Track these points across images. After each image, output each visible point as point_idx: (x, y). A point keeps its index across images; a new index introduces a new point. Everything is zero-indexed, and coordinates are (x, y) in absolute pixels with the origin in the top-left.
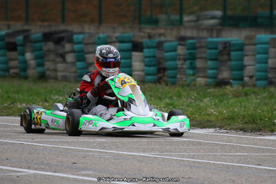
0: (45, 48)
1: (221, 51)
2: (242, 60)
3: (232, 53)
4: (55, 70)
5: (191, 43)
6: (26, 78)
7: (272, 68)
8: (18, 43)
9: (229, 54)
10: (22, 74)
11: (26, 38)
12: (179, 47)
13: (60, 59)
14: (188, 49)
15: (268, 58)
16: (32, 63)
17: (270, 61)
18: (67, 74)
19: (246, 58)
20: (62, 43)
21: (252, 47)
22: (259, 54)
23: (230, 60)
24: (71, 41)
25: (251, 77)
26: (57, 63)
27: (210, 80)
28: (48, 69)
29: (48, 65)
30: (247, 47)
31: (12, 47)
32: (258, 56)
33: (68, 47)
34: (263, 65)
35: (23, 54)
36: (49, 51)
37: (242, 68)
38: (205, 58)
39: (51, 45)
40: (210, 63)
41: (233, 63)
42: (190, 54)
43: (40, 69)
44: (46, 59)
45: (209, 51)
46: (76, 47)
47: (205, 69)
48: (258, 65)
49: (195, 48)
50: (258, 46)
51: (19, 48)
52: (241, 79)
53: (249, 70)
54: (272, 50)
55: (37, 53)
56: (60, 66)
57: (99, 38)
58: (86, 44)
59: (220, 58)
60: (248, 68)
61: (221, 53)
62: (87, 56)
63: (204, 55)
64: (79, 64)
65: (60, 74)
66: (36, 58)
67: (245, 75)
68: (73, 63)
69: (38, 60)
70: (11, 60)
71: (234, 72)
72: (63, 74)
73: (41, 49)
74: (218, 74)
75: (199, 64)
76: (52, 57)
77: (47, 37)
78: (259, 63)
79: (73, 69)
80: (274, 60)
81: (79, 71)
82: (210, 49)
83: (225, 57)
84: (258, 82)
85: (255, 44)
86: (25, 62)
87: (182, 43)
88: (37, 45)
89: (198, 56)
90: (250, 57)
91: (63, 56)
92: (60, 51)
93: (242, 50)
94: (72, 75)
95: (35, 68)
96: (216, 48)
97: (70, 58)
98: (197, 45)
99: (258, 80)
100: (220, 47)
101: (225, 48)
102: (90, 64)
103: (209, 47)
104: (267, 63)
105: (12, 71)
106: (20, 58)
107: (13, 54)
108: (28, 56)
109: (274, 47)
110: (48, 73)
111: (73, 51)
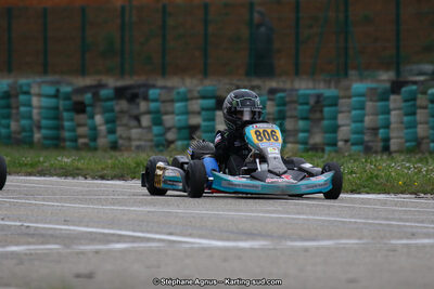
0: (117, 108)
1: (313, 107)
2: (335, 118)
3: (326, 109)
4: (129, 139)
5: (281, 97)
6: (96, 149)
7: (368, 129)
8: (87, 102)
9: (321, 111)
10: (92, 144)
11: (96, 95)
12: (269, 103)
13: (134, 123)
14: (278, 105)
15: (364, 115)
16: (103, 129)
17: (367, 119)
18: (142, 143)
19: (340, 116)
20: (138, 100)
21: (347, 100)
22: (355, 109)
23: (322, 119)
24: (146, 98)
25: (346, 141)
26: (131, 128)
27: (301, 147)
28: (121, 137)
29: (120, 131)
30: (341, 101)
31: (80, 108)
32: (354, 112)
33: (143, 106)
34: (359, 125)
35: (92, 117)
36: (122, 112)
37: (335, 129)
38: (295, 117)
39: (123, 105)
40: (301, 124)
41: (325, 123)
42: (280, 112)
43: (111, 137)
44: (118, 123)
45: (300, 107)
46: (153, 105)
47: (296, 132)
48: (353, 125)
49: (284, 104)
50: (354, 99)
51: (89, 109)
52: (335, 144)
53: (344, 132)
54: (369, 105)
55: (107, 115)
56: (135, 132)
57: (178, 93)
58: (164, 102)
59: (311, 116)
60: (342, 128)
61: (312, 110)
62: (165, 118)
63: (295, 113)
64: (156, 130)
65: (135, 143)
66: (107, 122)
67: (339, 138)
68: (149, 128)
69: (109, 125)
70: (79, 125)
71: (327, 135)
72: (137, 143)
73: (112, 111)
74: (309, 138)
75: (289, 125)
76: (125, 120)
77: (120, 93)
78: (355, 122)
79: (150, 136)
80: (371, 117)
81: (155, 139)
82: (301, 104)
83: (318, 115)
84: (354, 148)
85: (350, 97)
86: (94, 128)
87: (271, 97)
88: (109, 103)
89: (288, 114)
90: (346, 114)
91: (137, 118)
92: (135, 112)
93: (336, 105)
94: (149, 144)
95: (105, 137)
96: (307, 104)
97: (145, 120)
98: (287, 99)
99: (353, 144)
100: (312, 101)
101: (317, 102)
102: (169, 129)
103: (301, 101)
104: (362, 121)
105: (81, 141)
106: (89, 122)
107: (81, 118)
108: (99, 119)
109: (371, 100)
110: (121, 142)
111: (149, 112)
